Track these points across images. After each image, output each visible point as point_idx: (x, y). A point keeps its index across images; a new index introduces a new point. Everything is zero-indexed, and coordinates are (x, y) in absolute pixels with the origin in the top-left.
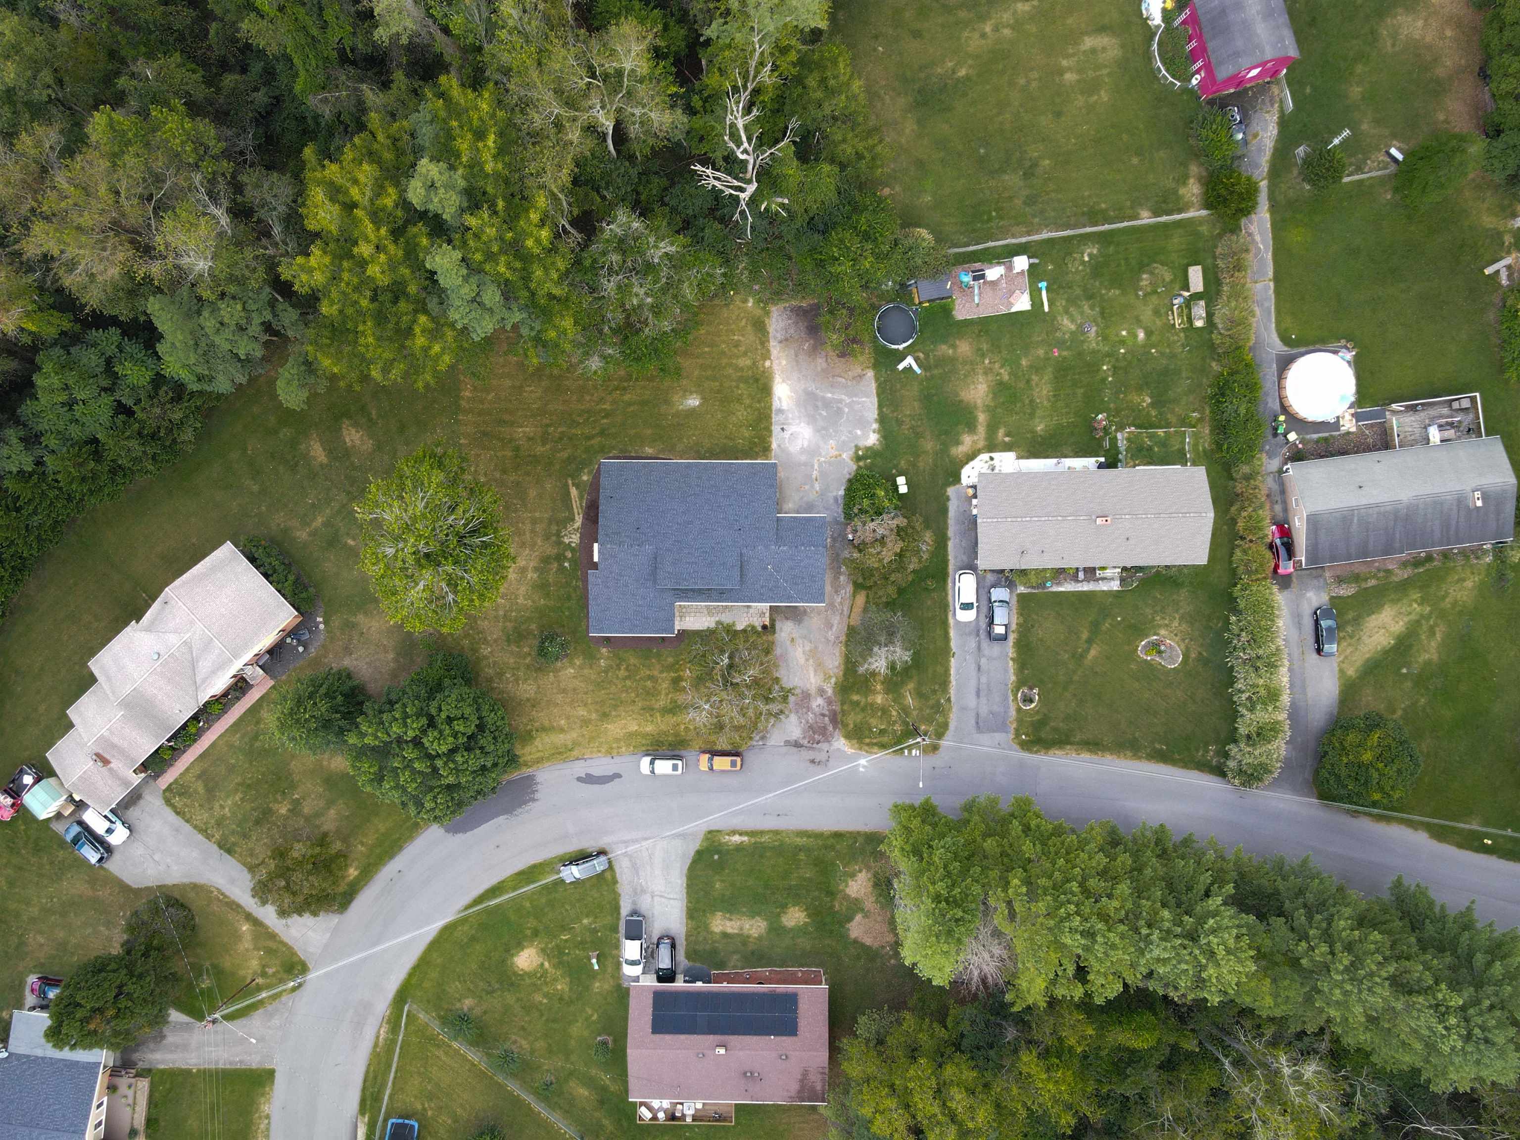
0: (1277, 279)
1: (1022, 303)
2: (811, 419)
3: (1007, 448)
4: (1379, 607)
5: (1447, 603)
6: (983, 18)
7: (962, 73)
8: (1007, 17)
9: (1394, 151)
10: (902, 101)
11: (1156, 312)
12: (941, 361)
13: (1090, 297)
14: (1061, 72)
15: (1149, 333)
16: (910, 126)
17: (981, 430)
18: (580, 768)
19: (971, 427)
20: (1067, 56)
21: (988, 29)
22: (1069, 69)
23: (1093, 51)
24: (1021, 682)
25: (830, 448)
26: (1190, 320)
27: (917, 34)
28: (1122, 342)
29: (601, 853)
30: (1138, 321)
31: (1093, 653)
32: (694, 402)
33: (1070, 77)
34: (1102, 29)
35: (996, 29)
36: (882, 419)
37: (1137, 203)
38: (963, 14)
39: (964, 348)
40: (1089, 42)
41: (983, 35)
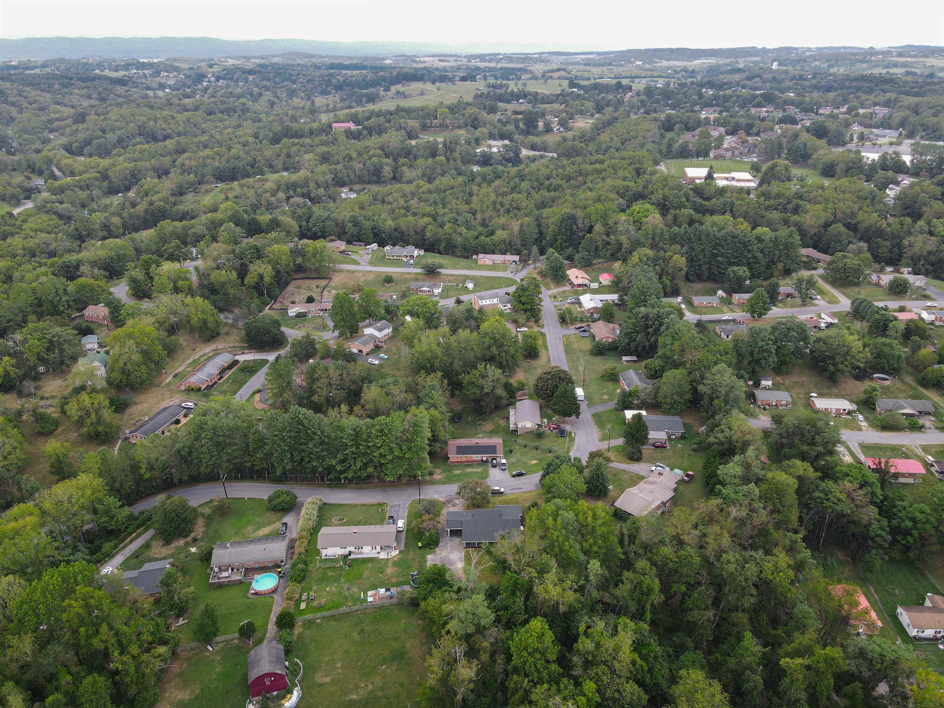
1: (370, 593)
2: (450, 560)
3: (381, 559)
4: (263, 535)
6: (372, 691)
7: (384, 667)
8: (361, 692)
9: (211, 649)
10: (411, 655)
11: (320, 596)
12: (403, 576)
13: (345, 597)
14: (342, 667)
15: (325, 590)
16: (408, 645)
17: (390, 563)
18: (522, 490)
19: (394, 562)
20: (339, 674)
21: (370, 687)
22: (339, 668)
23: (326, 676)
26: (309, 594)
27: (401, 685)
28: (335, 587)
29: (514, 476)
30: (328, 592)
33: (339, 665)
34: (320, 685)
35: (367, 686)
36: (426, 562)
37: (321, 624)
38: (380, 694)
40: (328, 680)
41: (373, 683)
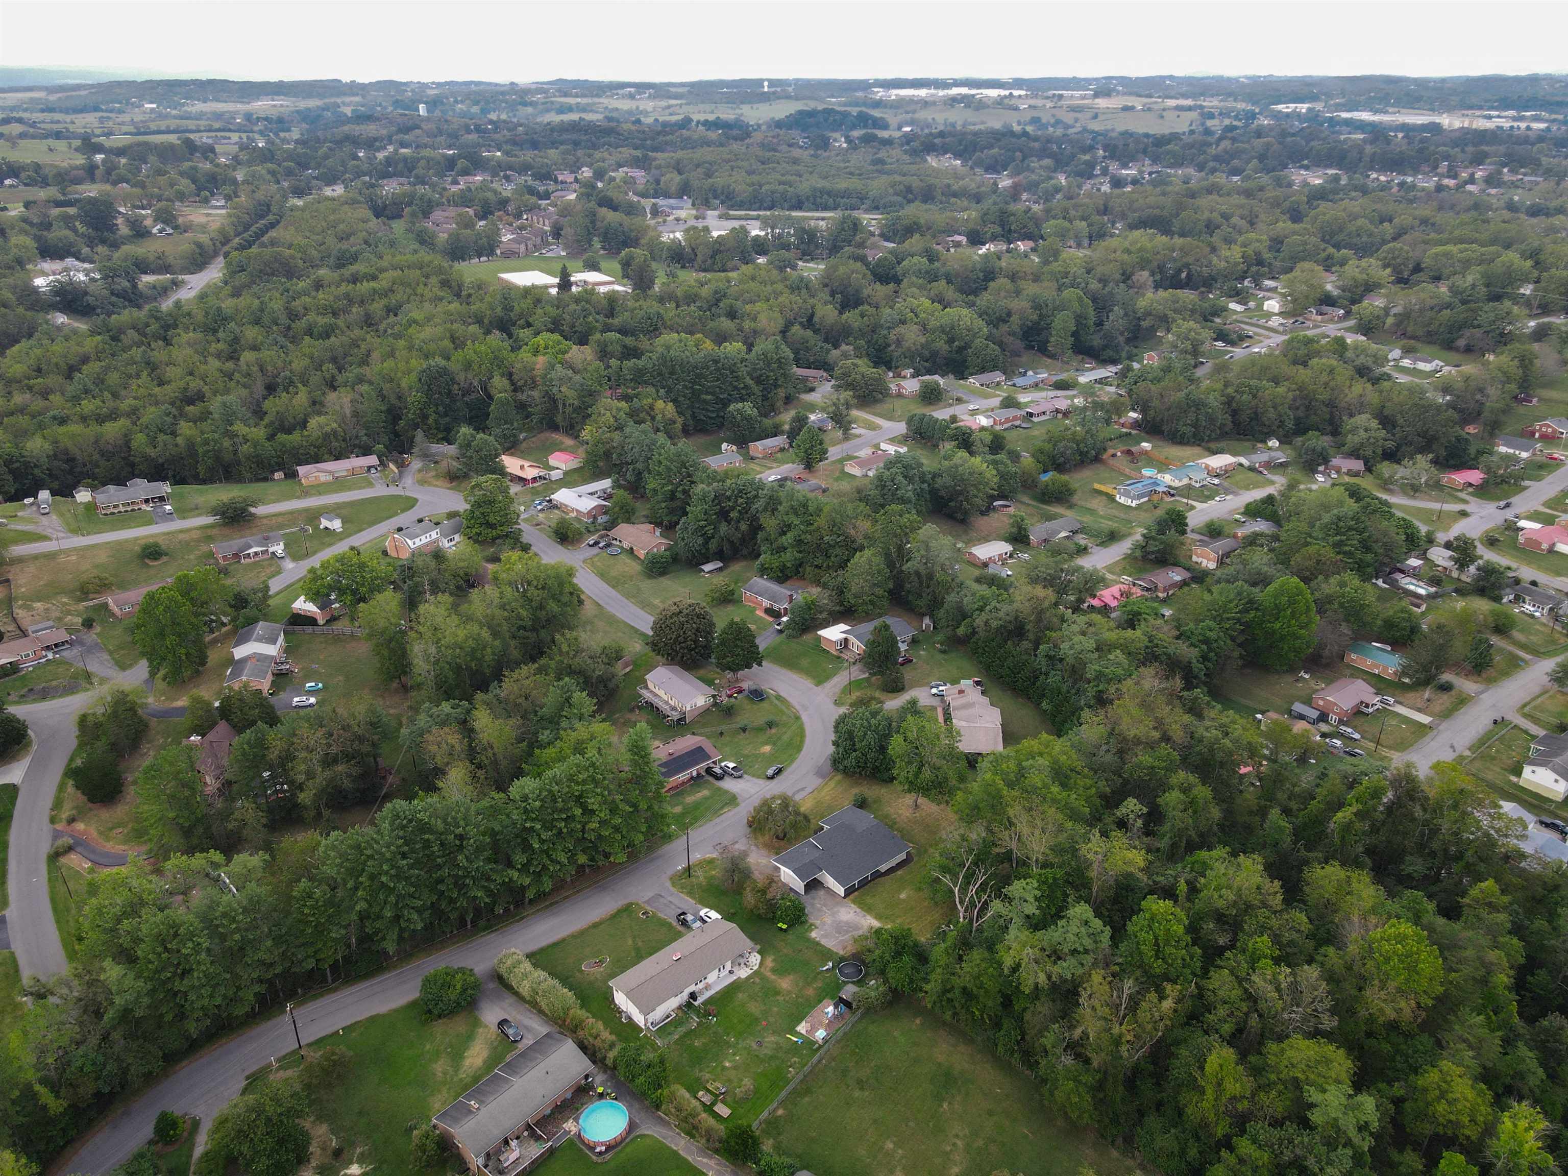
0: (676, 1153)
1: (802, 1028)
2: (847, 923)
3: (748, 978)
4: (485, 1062)
5: (445, 1090)
6: (967, 1146)
7: (945, 1105)
8: (957, 1157)
11: (730, 1081)
12: (815, 978)
13: (772, 1057)
14: (897, 1145)
15: (724, 1068)
16: (941, 1059)
17: (768, 974)
18: (809, 790)
19: (773, 971)
21: (959, 1143)
24: (654, 915)
25: (828, 920)
26: (708, 1090)
27: (990, 1113)
28: (734, 1054)
29: (772, 778)
30: (735, 1068)
31: (630, 942)
32: (903, 896)
33: (890, 1145)
35: (954, 1144)
36: (818, 944)
37: (790, 1115)
38: (980, 1143)
39: (810, 992)
41: (957, 1136)
